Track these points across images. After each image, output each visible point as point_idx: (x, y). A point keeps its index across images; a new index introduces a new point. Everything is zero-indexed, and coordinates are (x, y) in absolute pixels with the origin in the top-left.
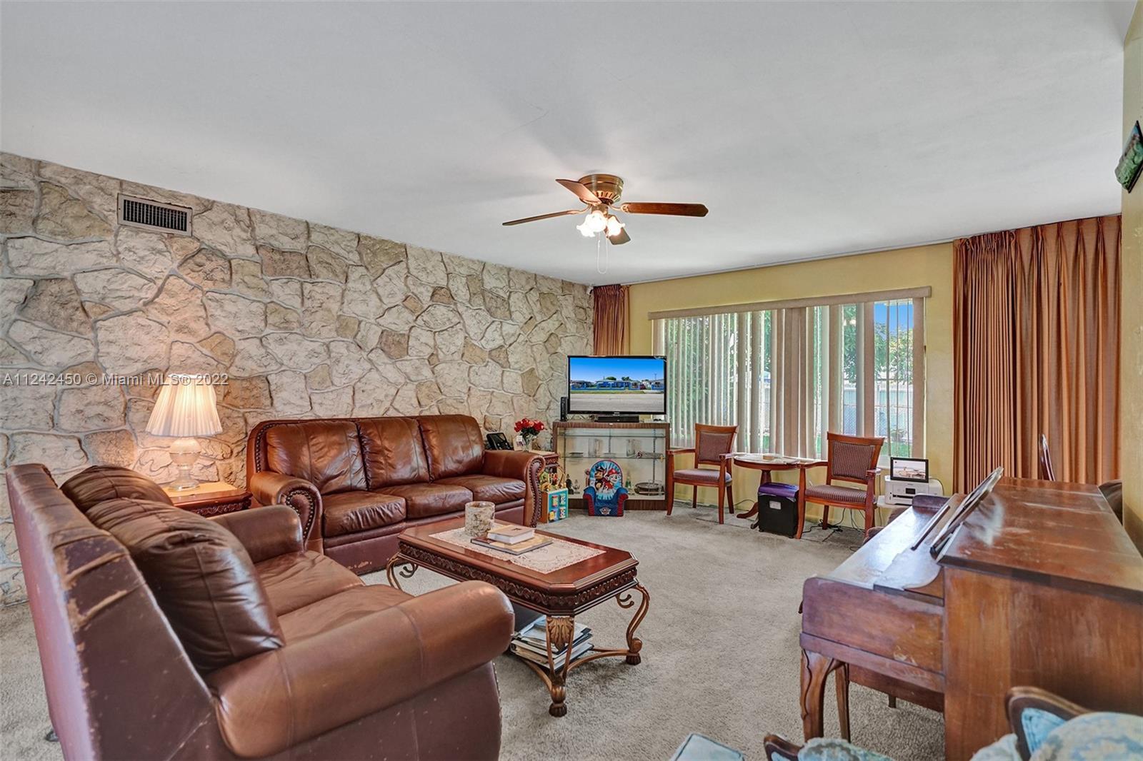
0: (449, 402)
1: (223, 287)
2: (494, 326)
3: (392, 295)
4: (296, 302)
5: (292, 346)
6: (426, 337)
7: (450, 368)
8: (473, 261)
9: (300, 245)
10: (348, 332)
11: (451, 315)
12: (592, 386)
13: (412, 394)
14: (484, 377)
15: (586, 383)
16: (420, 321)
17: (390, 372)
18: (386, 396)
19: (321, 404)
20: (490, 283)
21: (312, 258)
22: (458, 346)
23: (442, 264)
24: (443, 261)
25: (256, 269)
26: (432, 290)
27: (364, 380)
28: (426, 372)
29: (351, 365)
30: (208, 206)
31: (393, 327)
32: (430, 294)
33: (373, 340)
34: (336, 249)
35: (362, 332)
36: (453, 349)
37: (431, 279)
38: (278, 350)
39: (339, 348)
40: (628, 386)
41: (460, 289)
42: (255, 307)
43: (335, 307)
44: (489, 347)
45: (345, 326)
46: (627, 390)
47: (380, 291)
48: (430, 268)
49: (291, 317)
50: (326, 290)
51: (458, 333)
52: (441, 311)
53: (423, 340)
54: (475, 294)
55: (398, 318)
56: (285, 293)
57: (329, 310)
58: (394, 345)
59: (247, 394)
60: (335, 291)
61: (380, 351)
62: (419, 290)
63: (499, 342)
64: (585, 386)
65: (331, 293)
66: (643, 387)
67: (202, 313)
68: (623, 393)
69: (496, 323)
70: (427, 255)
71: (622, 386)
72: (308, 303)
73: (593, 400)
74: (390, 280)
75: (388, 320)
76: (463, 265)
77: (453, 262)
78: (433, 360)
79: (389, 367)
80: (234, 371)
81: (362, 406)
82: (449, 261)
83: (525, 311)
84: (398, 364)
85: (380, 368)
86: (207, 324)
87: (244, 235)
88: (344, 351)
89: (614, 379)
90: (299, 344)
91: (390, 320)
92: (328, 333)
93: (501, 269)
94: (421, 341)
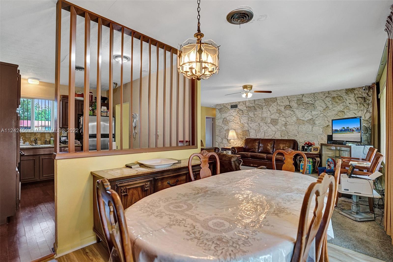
0: (291, 136)
1: (242, 115)
2: (308, 113)
3: (273, 110)
4: (253, 116)
5: (253, 124)
6: (283, 119)
7: (291, 127)
8: (299, 95)
9: (253, 105)
10: (263, 120)
11: (291, 112)
12: (338, 131)
13: (280, 134)
14: (304, 129)
15: (337, 130)
16: (281, 115)
17: (273, 128)
18: (273, 134)
19: (258, 135)
20: (305, 100)
21: (256, 107)
22: (294, 120)
23: (288, 99)
24: (288, 98)
25: (246, 111)
26: (284, 107)
27: (267, 130)
28: (284, 128)
29: (264, 127)
30: (239, 102)
31: (274, 118)
32: (284, 108)
33: (269, 121)
34: (260, 104)
35: (267, 120)
36: (292, 121)
37: (284, 104)
38: (251, 125)
39: (262, 124)
40: (348, 130)
41: (294, 104)
42: (247, 118)
43: (260, 115)
44: (306, 120)
45: (263, 119)
46: (348, 132)
47: (271, 110)
48: (283, 101)
49: (253, 119)
50: (259, 112)
51: (294, 117)
52: (288, 112)
53: (283, 120)
54: (299, 105)
55: (275, 115)
56: (251, 114)
57: (259, 116)
58: (274, 122)
59: (245, 133)
60: (260, 112)
61: (271, 124)
62: (281, 107)
63: (311, 117)
64: (336, 131)
65: (260, 113)
66: (353, 131)
67: (240, 120)
68: (347, 133)
69: (309, 112)
70: (282, 98)
71: (347, 131)
72: (255, 116)
73: (338, 136)
74: (273, 107)
75: (273, 117)
76: (295, 97)
77: (291, 97)
78: (286, 125)
79: (274, 127)
80: (244, 130)
81: (267, 136)
82: (290, 98)
83: (323, 105)
84: (276, 126)
85: (271, 128)
86: (240, 122)
87: (245, 106)
88: (263, 124)
89: (344, 128)
90: (254, 124)
91: (273, 116)
92: (259, 121)
93: (310, 94)
94: (282, 120)
